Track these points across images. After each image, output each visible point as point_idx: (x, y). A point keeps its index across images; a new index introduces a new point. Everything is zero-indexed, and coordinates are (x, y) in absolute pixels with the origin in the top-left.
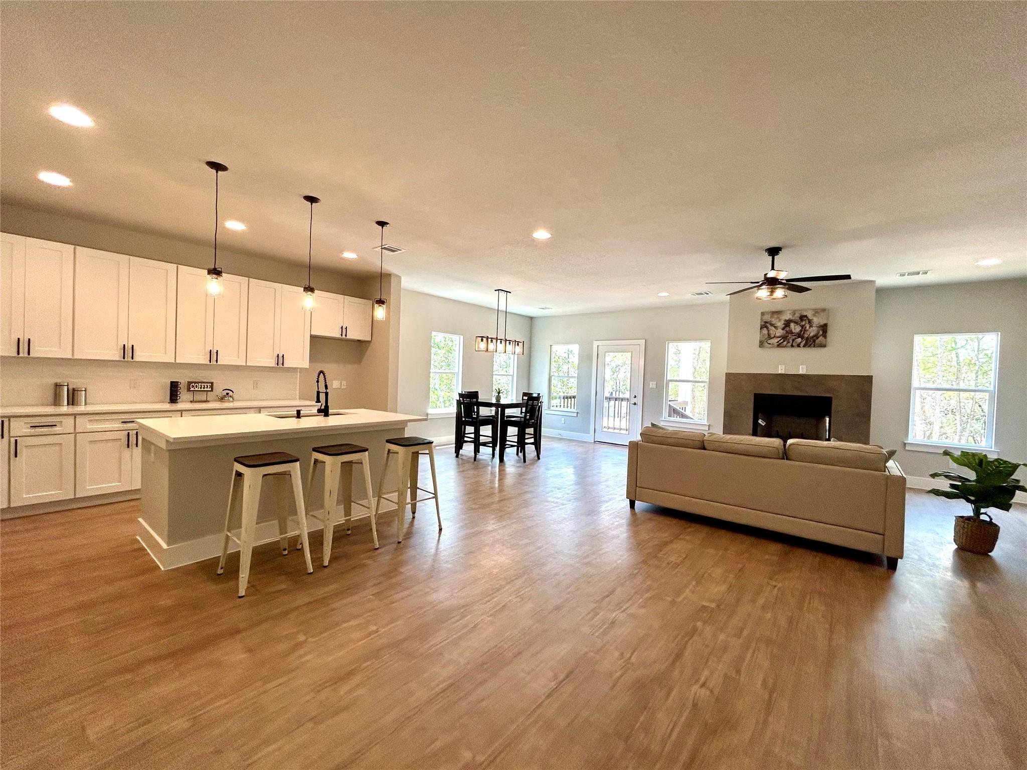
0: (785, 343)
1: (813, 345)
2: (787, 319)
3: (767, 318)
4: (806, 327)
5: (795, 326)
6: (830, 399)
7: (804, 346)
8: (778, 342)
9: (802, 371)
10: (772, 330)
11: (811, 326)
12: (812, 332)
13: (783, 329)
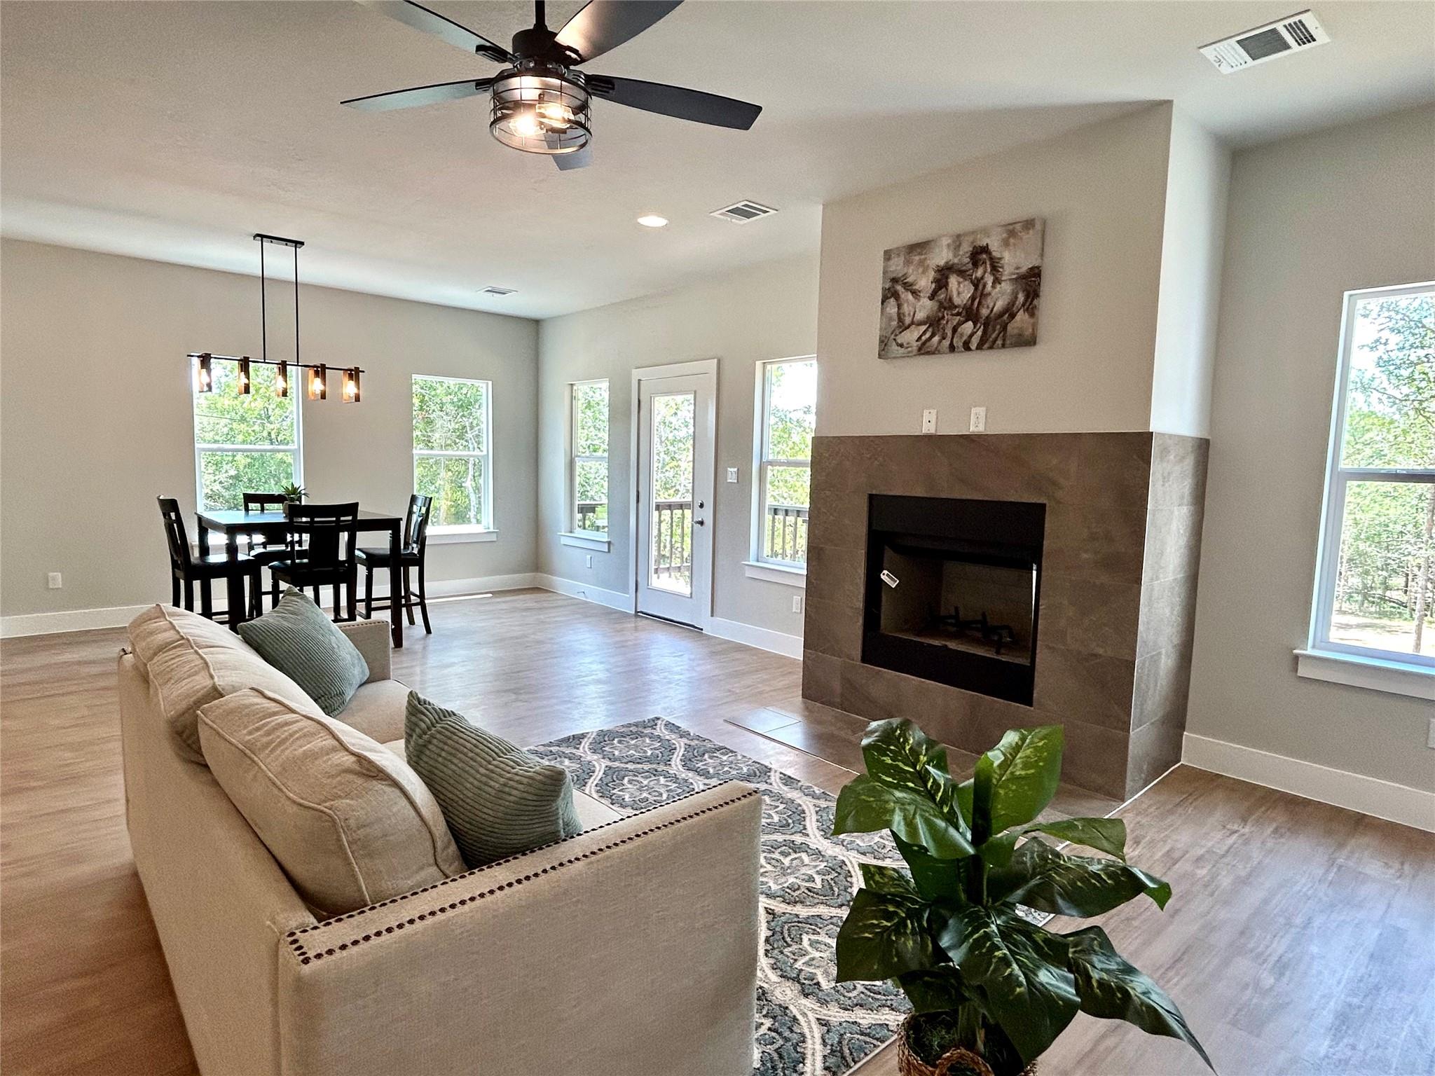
0: (936, 339)
1: (999, 342)
2: (942, 263)
3: (897, 266)
4: (984, 286)
5: (959, 283)
6: (1042, 508)
7: (980, 347)
8: (920, 338)
9: (977, 424)
10: (907, 301)
11: (997, 281)
12: (1000, 296)
13: (932, 298)
